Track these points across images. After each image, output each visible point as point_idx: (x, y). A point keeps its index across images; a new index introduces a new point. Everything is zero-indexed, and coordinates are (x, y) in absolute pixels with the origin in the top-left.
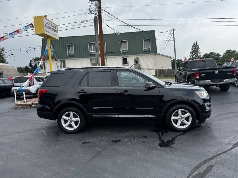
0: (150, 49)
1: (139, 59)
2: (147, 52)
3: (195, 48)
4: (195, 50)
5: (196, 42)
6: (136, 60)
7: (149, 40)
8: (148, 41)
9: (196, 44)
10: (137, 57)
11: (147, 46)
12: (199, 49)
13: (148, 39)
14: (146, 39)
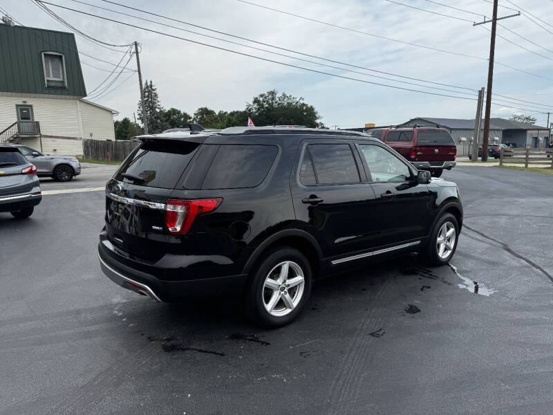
0: (63, 82)
1: (31, 106)
2: (56, 90)
3: (148, 96)
4: (150, 100)
5: (151, 82)
6: (21, 110)
7: (60, 57)
8: (57, 60)
9: (151, 86)
10: (24, 99)
11: (53, 74)
12: (158, 99)
13: (58, 54)
14: (52, 53)
